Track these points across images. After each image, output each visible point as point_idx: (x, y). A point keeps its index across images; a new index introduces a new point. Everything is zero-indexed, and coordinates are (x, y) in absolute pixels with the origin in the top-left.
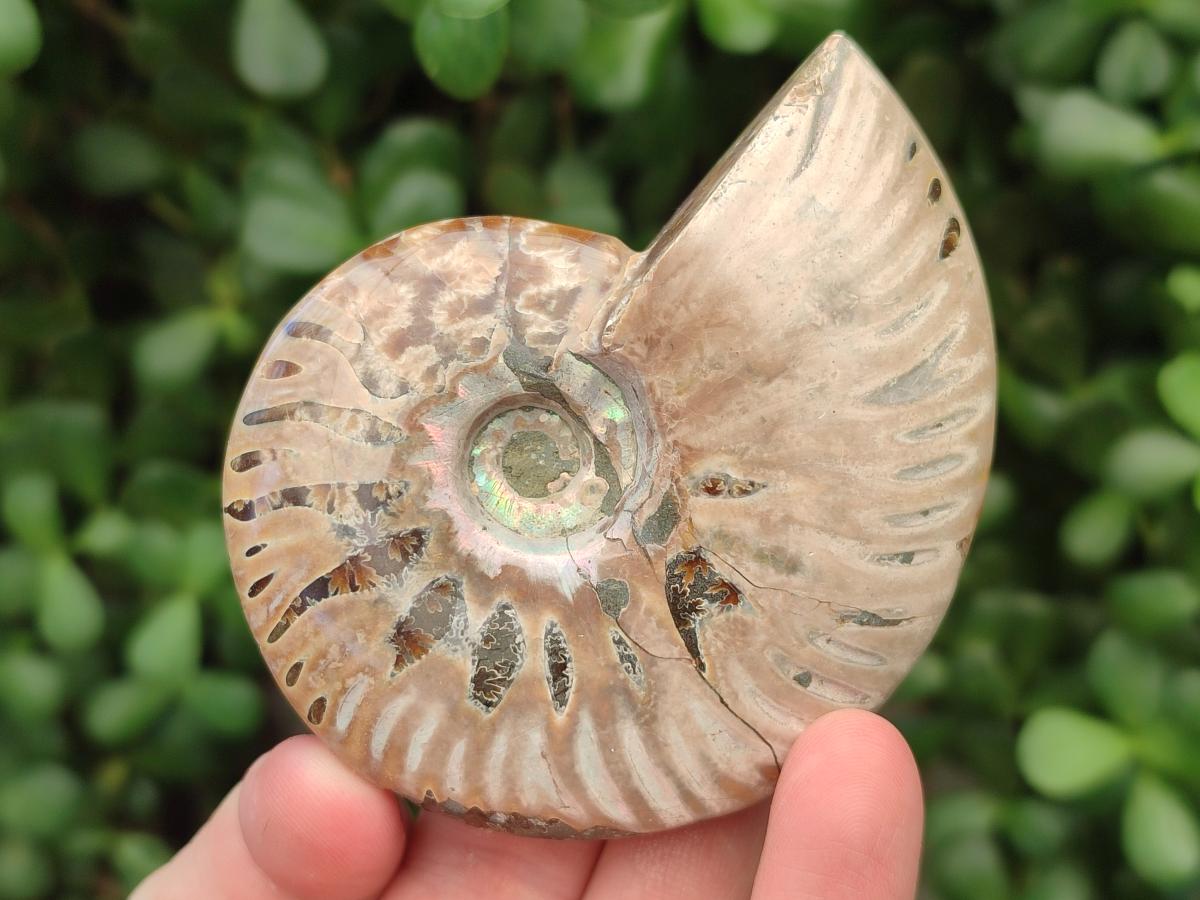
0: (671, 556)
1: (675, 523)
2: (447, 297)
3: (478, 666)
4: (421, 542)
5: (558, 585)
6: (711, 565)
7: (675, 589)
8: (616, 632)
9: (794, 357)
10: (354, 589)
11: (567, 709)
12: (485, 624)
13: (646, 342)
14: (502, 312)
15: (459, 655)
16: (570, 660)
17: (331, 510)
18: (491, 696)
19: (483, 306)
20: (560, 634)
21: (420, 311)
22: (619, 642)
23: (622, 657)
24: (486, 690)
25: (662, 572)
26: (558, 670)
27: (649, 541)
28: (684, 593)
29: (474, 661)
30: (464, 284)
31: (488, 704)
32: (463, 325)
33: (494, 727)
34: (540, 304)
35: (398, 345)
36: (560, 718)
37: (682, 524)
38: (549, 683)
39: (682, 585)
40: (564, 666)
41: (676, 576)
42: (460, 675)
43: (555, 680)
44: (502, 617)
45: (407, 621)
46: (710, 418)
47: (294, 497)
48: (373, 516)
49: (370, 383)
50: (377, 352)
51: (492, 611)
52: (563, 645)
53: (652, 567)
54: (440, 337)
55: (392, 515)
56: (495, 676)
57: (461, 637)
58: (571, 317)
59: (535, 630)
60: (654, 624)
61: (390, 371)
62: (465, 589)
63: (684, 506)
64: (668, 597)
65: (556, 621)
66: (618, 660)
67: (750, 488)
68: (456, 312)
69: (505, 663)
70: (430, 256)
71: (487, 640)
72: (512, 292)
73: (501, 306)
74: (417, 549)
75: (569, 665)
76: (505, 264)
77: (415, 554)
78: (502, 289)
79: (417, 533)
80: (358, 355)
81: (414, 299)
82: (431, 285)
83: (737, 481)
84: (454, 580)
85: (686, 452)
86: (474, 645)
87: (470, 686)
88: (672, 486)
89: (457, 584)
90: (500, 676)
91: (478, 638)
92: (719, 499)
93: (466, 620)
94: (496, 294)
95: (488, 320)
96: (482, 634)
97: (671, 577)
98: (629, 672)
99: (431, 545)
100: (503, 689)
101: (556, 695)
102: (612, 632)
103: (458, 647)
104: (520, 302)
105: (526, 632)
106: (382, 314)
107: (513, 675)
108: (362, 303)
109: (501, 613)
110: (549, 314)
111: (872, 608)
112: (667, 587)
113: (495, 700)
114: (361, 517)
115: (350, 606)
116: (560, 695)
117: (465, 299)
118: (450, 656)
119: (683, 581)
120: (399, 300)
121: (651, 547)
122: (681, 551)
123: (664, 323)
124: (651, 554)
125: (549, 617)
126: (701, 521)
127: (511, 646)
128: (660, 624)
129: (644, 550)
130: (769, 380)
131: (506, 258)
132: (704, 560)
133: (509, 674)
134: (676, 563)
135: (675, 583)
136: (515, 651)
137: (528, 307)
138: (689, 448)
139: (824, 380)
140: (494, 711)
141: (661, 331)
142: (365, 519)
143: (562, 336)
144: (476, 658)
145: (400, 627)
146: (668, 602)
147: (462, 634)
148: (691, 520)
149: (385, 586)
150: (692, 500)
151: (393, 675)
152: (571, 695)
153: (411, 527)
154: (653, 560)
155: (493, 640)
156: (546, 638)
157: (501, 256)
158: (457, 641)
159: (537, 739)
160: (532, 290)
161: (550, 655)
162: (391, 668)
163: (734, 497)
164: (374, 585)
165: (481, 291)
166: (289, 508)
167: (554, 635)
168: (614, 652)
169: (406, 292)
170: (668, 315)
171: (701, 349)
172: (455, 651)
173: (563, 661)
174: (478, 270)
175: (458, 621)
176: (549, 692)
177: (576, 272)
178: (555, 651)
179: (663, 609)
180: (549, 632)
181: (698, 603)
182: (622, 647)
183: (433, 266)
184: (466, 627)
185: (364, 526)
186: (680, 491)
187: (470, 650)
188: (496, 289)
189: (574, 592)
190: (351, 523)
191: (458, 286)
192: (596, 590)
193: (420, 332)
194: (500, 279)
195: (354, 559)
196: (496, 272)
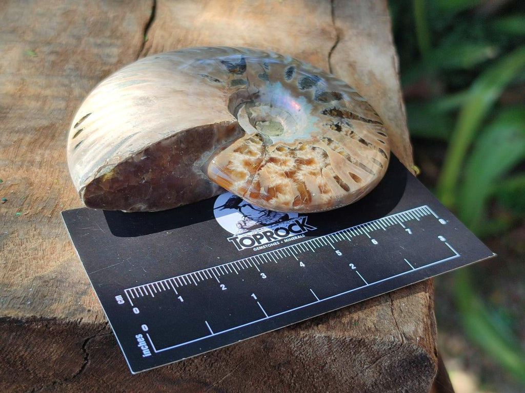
0: (240, 76)
1: (235, 80)
2: (285, 168)
6: (227, 69)
10: (351, 113)
14: (267, 155)
17: (353, 132)
19: (272, 160)
20: (286, 78)
21: (298, 168)
25: (245, 74)
28: (240, 68)
30: (277, 170)
32: (283, 158)
34: (250, 152)
35: (309, 162)
36: (294, 65)
37: (232, 79)
38: (294, 72)
39: (240, 70)
43: (292, 71)
45: (336, 99)
48: (338, 124)
49: (325, 155)
50: (319, 163)
51: (306, 90)
52: (286, 75)
53: (247, 76)
54: (294, 157)
59: (294, 81)
60: (253, 67)
61: (317, 156)
62: (313, 97)
63: (229, 81)
64: (245, 69)
67: (204, 76)
68: (284, 162)
69: (307, 80)
70: (286, 186)
71: (311, 86)
72: (260, 160)
73: (267, 158)
74: (326, 111)
76: (259, 170)
78: (263, 163)
79: (324, 114)
80: (327, 164)
81: (298, 173)
82: (289, 175)
83: (208, 78)
86: (316, 87)
88: (231, 87)
89: (316, 99)
91: (314, 87)
92: (216, 78)
93: (316, 92)
94: (267, 162)
95: (273, 155)
96: (312, 88)
97: (242, 72)
98: (267, 63)
99: (321, 109)
102: (268, 71)
104: (258, 156)
105: (297, 82)
106: (313, 174)
107: (305, 77)
109: (303, 88)
110: (249, 148)
114: (342, 125)
115: (355, 111)
116: (292, 68)
117: (279, 165)
118: (326, 88)
119: (238, 70)
120: (304, 175)
121: (245, 80)
122: (235, 75)
125: (288, 82)
126: (225, 77)
127: (303, 82)
131: (257, 173)
132: (229, 71)
136: (303, 80)
137: (256, 154)
140: (316, 75)
144: (316, 84)
147: (318, 90)
148: (228, 78)
150: (226, 82)
152: (289, 67)
153: (326, 116)
155: (309, 85)
156: (291, 78)
157: (259, 174)
158: (322, 89)
160: (253, 159)
161: (291, 75)
163: (211, 76)
164: (344, 110)
165: (271, 165)
168: (270, 68)
169: (300, 176)
173: (288, 73)
174: (269, 173)
175: (319, 93)
176: (296, 70)
177: (233, 157)
179: (249, 68)
180: (289, 79)
181: (236, 65)
182: (267, 68)
183: (287, 181)
186: (228, 85)
188: (266, 164)
190: (346, 126)
191: (280, 170)
193: (300, 162)
194: (262, 166)
195: (348, 118)
196: (263, 169)
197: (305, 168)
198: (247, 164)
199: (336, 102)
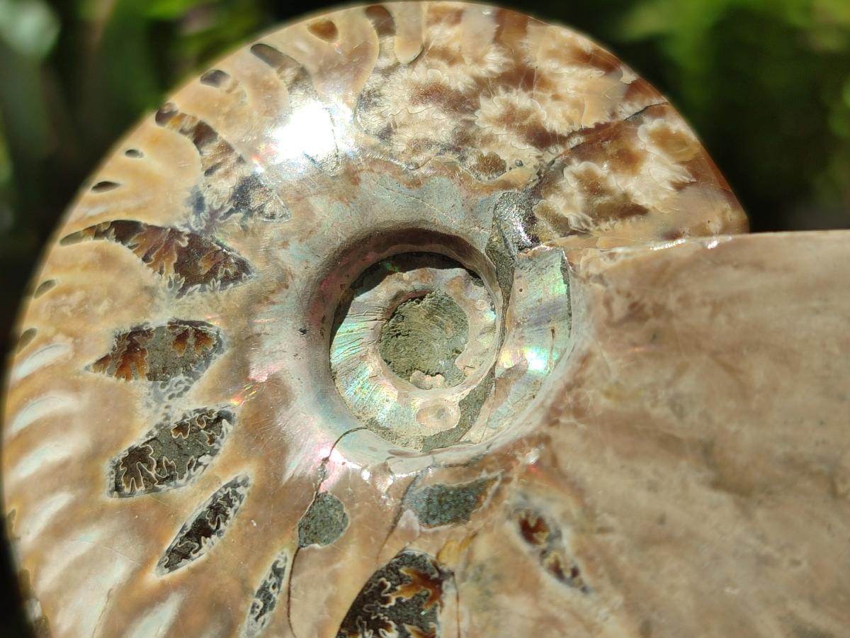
0: (415, 549)
1: (456, 520)
2: (520, 99)
3: (148, 442)
4: (237, 278)
5: (292, 452)
6: (442, 605)
7: (383, 586)
8: (286, 560)
9: (770, 493)
10: (145, 259)
11: (168, 576)
12: (197, 411)
14: (548, 158)
15: (147, 412)
16: (219, 534)
17: (209, 172)
18: (127, 483)
19: (542, 138)
20: (240, 498)
21: (483, 86)
22: (277, 572)
23: (264, 592)
24: (131, 473)
25: (390, 554)
26: (201, 530)
27: (415, 511)
28: (386, 600)
29: (150, 433)
30: (549, 102)
31: (118, 488)
32: (502, 134)
33: (100, 514)
34: (593, 187)
35: (432, 93)
36: (155, 576)
37: (461, 529)
38: (181, 532)
39: (393, 590)
40: (208, 533)
41: (398, 573)
42: (128, 432)
43: (188, 535)
44: (215, 421)
45: (147, 333)
46: (609, 454)
47: (202, 134)
48: (231, 211)
49: (367, 100)
50: (405, 82)
51: (215, 408)
52: (230, 512)
53: (388, 535)
54: (470, 123)
55: (245, 228)
56: (150, 467)
57: (166, 399)
58: (604, 226)
59: (225, 467)
60: (324, 596)
62: (218, 361)
63: (484, 514)
64: (367, 586)
65: (251, 482)
66: (257, 588)
67: (568, 574)
68: (511, 118)
69: (170, 467)
70: (552, 54)
71: (181, 427)
72: (581, 152)
73: (555, 152)
74: (226, 280)
75: (214, 537)
76: (607, 125)
77: (219, 282)
78: (575, 141)
79: (243, 266)
80: (386, 72)
81: (491, 72)
82: (523, 77)
83: (563, 551)
84: (220, 341)
85: (547, 462)
86: (167, 418)
87: (123, 452)
88: (495, 479)
89: (218, 347)
90: (153, 473)
91: (176, 418)
92: (525, 547)
93: (187, 389)
94: (562, 140)
95: (529, 153)
96: (185, 417)
97: (392, 569)
98: (252, 612)
100: (143, 488)
101: (173, 551)
102: (282, 554)
103: (154, 405)
104: (578, 166)
105: (217, 460)
106: (450, 57)
107: (163, 487)
108: (442, 35)
109: (219, 419)
110: (588, 202)
112: (379, 574)
113: (127, 490)
114: (220, 204)
116: (178, 555)
117: (532, 116)
118: (139, 405)
119: (399, 588)
120: (478, 61)
121: (410, 518)
122: (431, 555)
123: (672, 303)
124: (402, 523)
125: (249, 471)
126: (483, 549)
127: (193, 457)
128: (331, 602)
129: (400, 512)
130: (716, 485)
131: (615, 121)
132: (441, 592)
133: (161, 481)
134: (414, 561)
135: (389, 580)
136: (189, 467)
137: (579, 178)
138: (554, 460)
139: (777, 555)
140: (114, 500)
142: (222, 208)
143: (573, 233)
144: (156, 433)
145: (137, 331)
146: (363, 590)
147: (170, 397)
148: (475, 535)
149: (168, 281)
150: (498, 515)
151: (87, 368)
152: (185, 567)
153: (245, 256)
154: (396, 533)
155: (185, 434)
156: (226, 487)
157: (614, 115)
158: (159, 399)
159: (118, 571)
160: (602, 169)
161: (211, 507)
162: (93, 360)
163: (542, 564)
164: (161, 273)
165: (554, 119)
166: (188, 141)
167: (235, 493)
168: (263, 576)
169: (494, 61)
170: (685, 301)
171: (680, 371)
172: (148, 405)
173: (214, 527)
174: (578, 105)
175: (180, 382)
176: (171, 540)
177: (663, 196)
178: (217, 510)
179: (349, 591)
180: (234, 485)
181: (387, 627)
182: (274, 580)
183: (543, 64)
184: (180, 395)
185: (214, 214)
186: (498, 494)
187: (159, 419)
188: (572, 134)
189: (297, 474)
190: (209, 199)
191: (542, 100)
192: (318, 496)
193: (460, 103)
194: (585, 132)
195: (175, 233)
196: (590, 123)
197: (457, 78)
198: (628, 160)
199: (159, 318)
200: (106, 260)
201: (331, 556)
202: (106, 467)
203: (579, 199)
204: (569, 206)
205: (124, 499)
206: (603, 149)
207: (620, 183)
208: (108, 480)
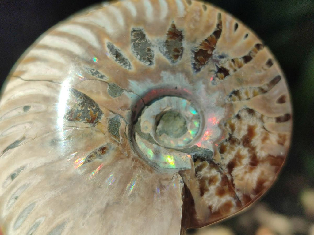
0: (103, 116)
1: (109, 129)
2: (246, 161)
3: (146, 40)
4: (195, 68)
5: (137, 83)
6: (86, 123)
7: (94, 106)
8: (105, 79)
9: (104, 220)
10: (206, 40)
11: (106, 45)
12: (154, 55)
13: (164, 186)
14: (224, 168)
15: (156, 40)
16: (116, 60)
17: (233, 61)
18: (135, 34)
19: (231, 166)
20: (125, 67)
21: (252, 149)
22: (102, 77)
23: (97, 73)
24: (138, 35)
25: (103, 110)
26: (117, 55)
27: (115, 117)
28: (89, 107)
29: (149, 41)
30: (244, 170)
31: (134, 31)
32: (234, 153)
33: (127, 25)
34: (212, 181)
35: (251, 132)
36: (106, 41)
37: (106, 130)
38: (118, 50)
39: (92, 109)
40: (116, 57)
41: (97, 111)
42: (151, 33)
43: (117, 52)
44: (150, 60)
45: (181, 40)
46: (121, 174)
47: (247, 59)
48: (217, 67)
49: (251, 112)
50: (256, 124)
51: (154, 61)
52: (122, 64)
53: (108, 109)
54: (239, 144)
55: (211, 71)
56: (138, 41)
57: (159, 46)
58: (198, 183)
59: (135, 63)
60: (94, 90)
61: (248, 121)
62: (168, 62)
63: (110, 137)
64: (95, 102)
65: (130, 70)
66: (99, 71)
67: (89, 159)
68: (239, 157)
69: (138, 46)
70: (262, 173)
71: (149, 50)
72: (225, 178)
73: (226, 170)
74: (195, 65)
75: (115, 59)
76: (234, 188)
77: (194, 63)
78: (229, 177)
79: (198, 70)
80: (261, 118)
81: (257, 153)
82: (254, 162)
83: (96, 158)
84: (175, 62)
85: (122, 156)
86: (153, 46)
87: (145, 32)
88: (119, 141)
89: (173, 62)
90: (137, 41)
91: (153, 49)
92: (98, 148)
93: (161, 52)
95: (226, 161)
96: (153, 51)
97: (98, 109)
98: (92, 69)
99: (190, 68)
100: (133, 38)
101: (113, 47)
102: (107, 78)
103: (158, 42)
104: (219, 177)
105: (138, 60)
106: (265, 139)
107: (132, 44)
108: (274, 138)
109: (150, 61)
110: (206, 178)
111: (15, 150)
112: (97, 106)
113: (133, 33)
114: (221, 64)
115: (203, 34)
116: (111, 48)
118: (158, 37)
119: (93, 111)
120: (262, 149)
121: (112, 116)
124: (111, 113)
125: (133, 70)
126: (100, 136)
127: (140, 53)
128: (91, 92)
129: (114, 113)
130: (108, 204)
131: (235, 190)
132: (90, 123)
133: (134, 44)
134: (100, 116)
135: (96, 108)
136: (137, 52)
137: (216, 176)
138: (122, 159)
139: (86, 219)
140: (131, 29)
141: (162, 194)
142: (219, 64)
143: (196, 173)
144: (149, 43)
145: (182, 37)
146: (94, 101)
147: (159, 47)
148: (104, 134)
149: (196, 47)
150: (108, 141)
151: (173, 22)
152: (108, 50)
153: (202, 70)
154: (109, 112)
155: (147, 51)
156: (129, 63)
157: (238, 190)
158: (159, 43)
159: (110, 30)
160: (218, 184)
161: (124, 58)
162: (175, 23)
163: (93, 152)
164: (200, 45)
165: (238, 171)
166: (246, 54)
167: (127, 65)
168: (102, 73)
169: (261, 154)
171: (142, 198)
172: (158, 40)
173: (118, 59)
174: (242, 179)
175: (164, 50)
176: (116, 47)
177: (207, 202)
178: (123, 60)
179: (94, 97)
180: (130, 65)
181: (82, 107)
182: (100, 76)
184: (160, 50)
185: (218, 61)
186: (115, 141)
187: (153, 43)
188: (231, 176)
189: (130, 84)
190: (223, 60)
191: (245, 168)
192: (123, 89)
193: (247, 141)
194: (232, 180)
195: (213, 49)
196: (235, 182)
197: (256, 141)
198: (221, 193)
199: (185, 44)
200: (208, 28)
201: (105, 93)
202: (141, 27)
203: (208, 175)
204: (206, 173)
205: (130, 33)
206: (225, 185)
207: (212, 189)
208: (137, 28)
